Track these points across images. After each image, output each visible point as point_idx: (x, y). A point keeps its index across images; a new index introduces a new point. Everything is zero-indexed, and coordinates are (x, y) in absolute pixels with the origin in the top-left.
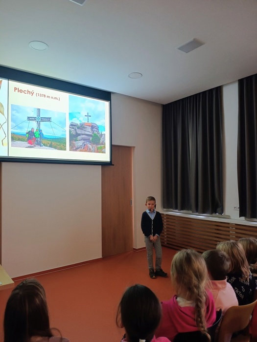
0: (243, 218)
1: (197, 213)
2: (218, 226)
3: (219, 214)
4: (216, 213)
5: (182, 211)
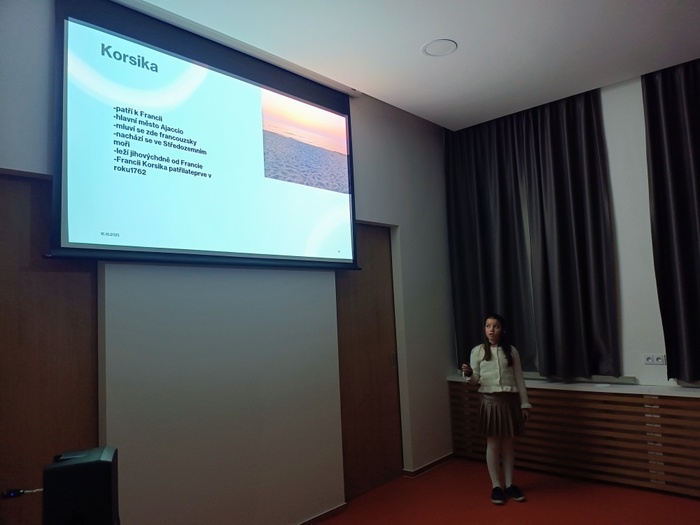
0: (674, 381)
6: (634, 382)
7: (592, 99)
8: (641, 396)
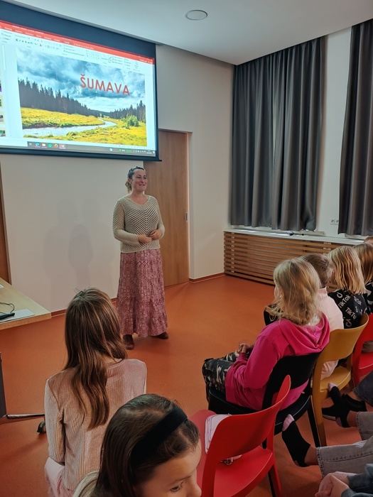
0: (343, 235)
1: (279, 230)
2: (306, 246)
3: (309, 230)
4: (305, 229)
5: (257, 228)
6: (323, 234)
7: (321, 42)
8: (322, 243)
